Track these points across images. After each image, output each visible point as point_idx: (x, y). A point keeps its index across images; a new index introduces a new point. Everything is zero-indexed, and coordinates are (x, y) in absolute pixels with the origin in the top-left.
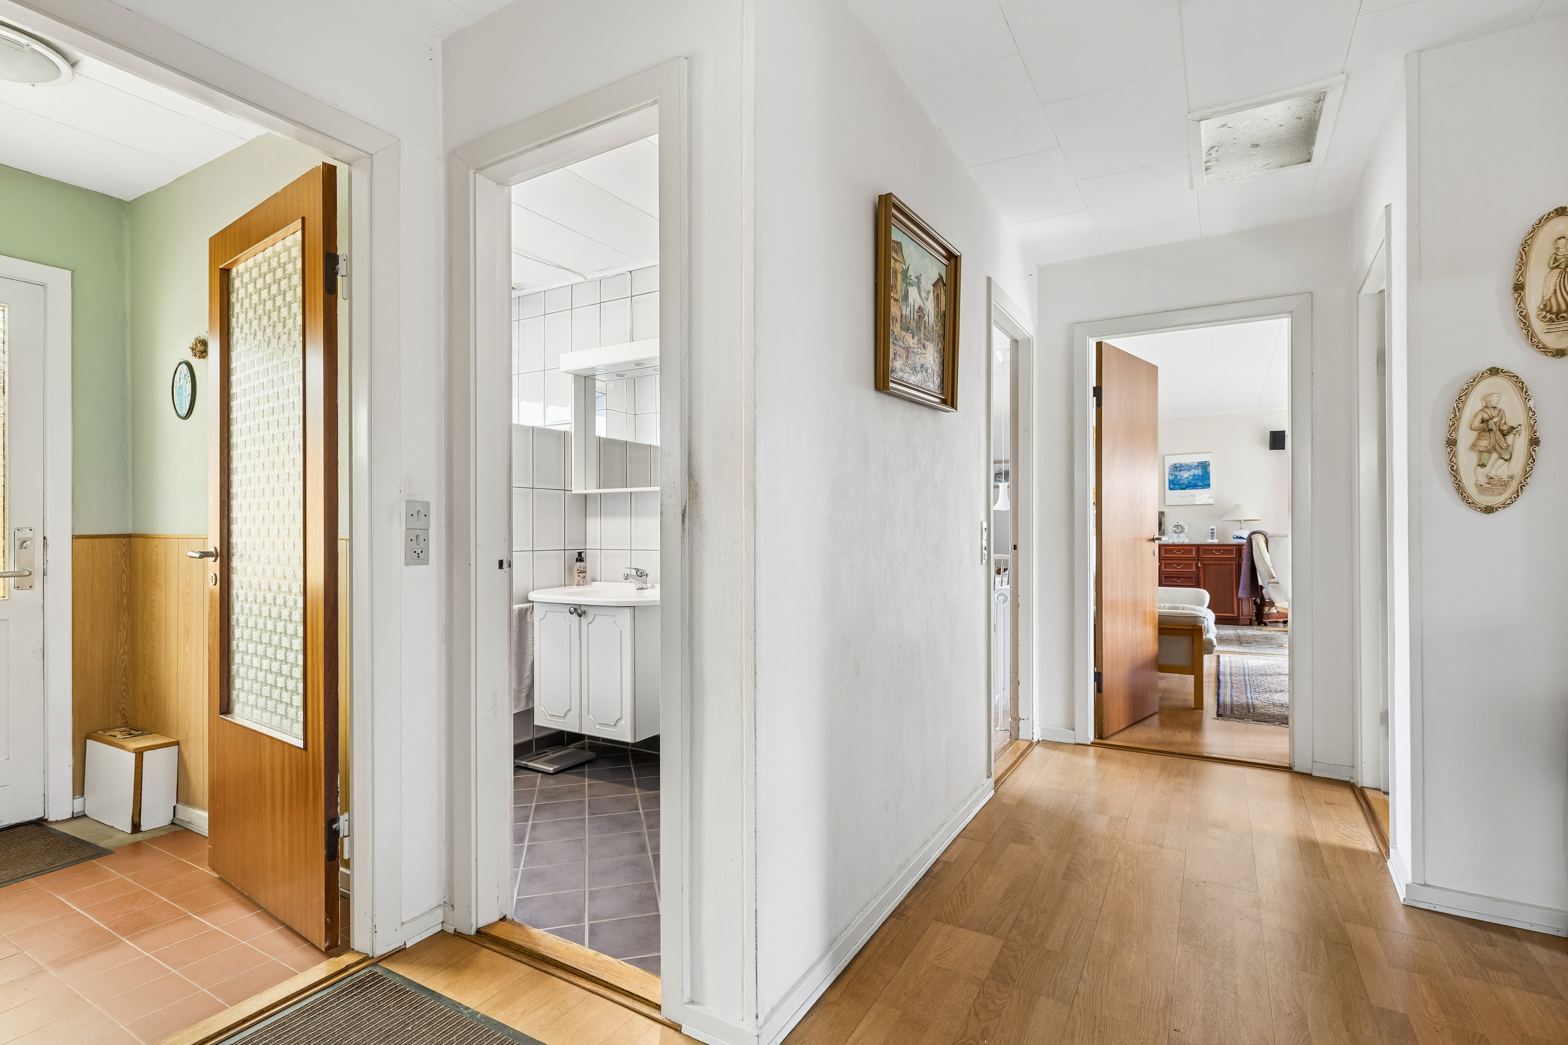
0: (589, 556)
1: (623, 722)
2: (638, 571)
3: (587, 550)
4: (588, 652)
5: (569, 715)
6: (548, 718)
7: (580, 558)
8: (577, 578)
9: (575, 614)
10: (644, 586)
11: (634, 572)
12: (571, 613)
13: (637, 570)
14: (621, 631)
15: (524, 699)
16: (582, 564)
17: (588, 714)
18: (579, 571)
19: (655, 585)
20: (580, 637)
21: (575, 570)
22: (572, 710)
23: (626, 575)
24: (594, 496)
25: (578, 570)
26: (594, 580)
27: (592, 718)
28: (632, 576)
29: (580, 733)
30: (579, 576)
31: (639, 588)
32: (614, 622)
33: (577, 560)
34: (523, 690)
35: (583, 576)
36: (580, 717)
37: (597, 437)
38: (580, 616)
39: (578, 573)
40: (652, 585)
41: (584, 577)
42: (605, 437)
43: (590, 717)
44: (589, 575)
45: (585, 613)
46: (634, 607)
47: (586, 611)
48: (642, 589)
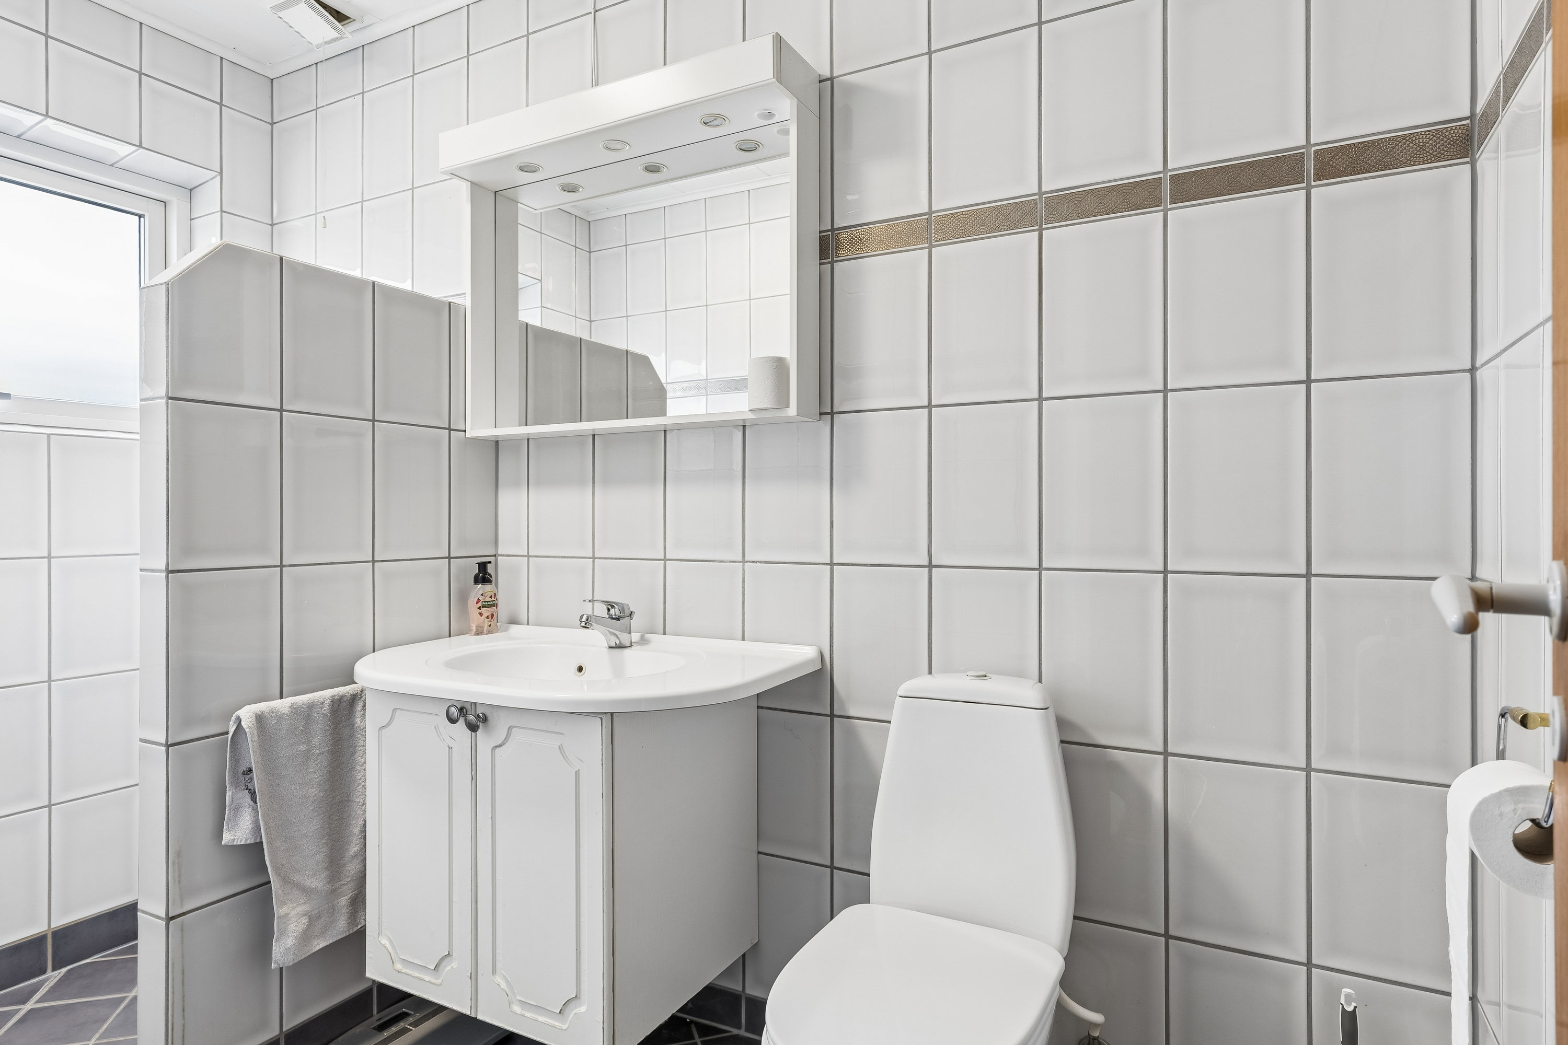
0: (503, 571)
1: (583, 1009)
2: (613, 607)
3: (500, 558)
4: (493, 818)
5: (447, 968)
6: (399, 966)
7: (483, 576)
8: (475, 618)
9: (461, 722)
10: (625, 638)
11: (601, 610)
12: (453, 721)
13: (610, 605)
14: (577, 774)
15: (345, 910)
16: (488, 588)
17: (494, 972)
18: (480, 604)
19: (648, 636)
20: (474, 778)
21: (472, 601)
22: (455, 954)
23: (584, 619)
24: (514, 442)
25: (478, 601)
26: (514, 621)
27: (503, 985)
28: (599, 620)
29: (473, 1015)
30: (481, 614)
31: (613, 645)
32: (560, 747)
33: (477, 580)
34: (344, 888)
35: (489, 614)
36: (474, 977)
37: (521, 323)
38: (473, 728)
39: (479, 608)
40: (642, 637)
41: (492, 616)
42: (539, 325)
43: (498, 979)
44: (503, 611)
45: (485, 719)
46: (612, 714)
47: (488, 714)
48: (620, 647)
